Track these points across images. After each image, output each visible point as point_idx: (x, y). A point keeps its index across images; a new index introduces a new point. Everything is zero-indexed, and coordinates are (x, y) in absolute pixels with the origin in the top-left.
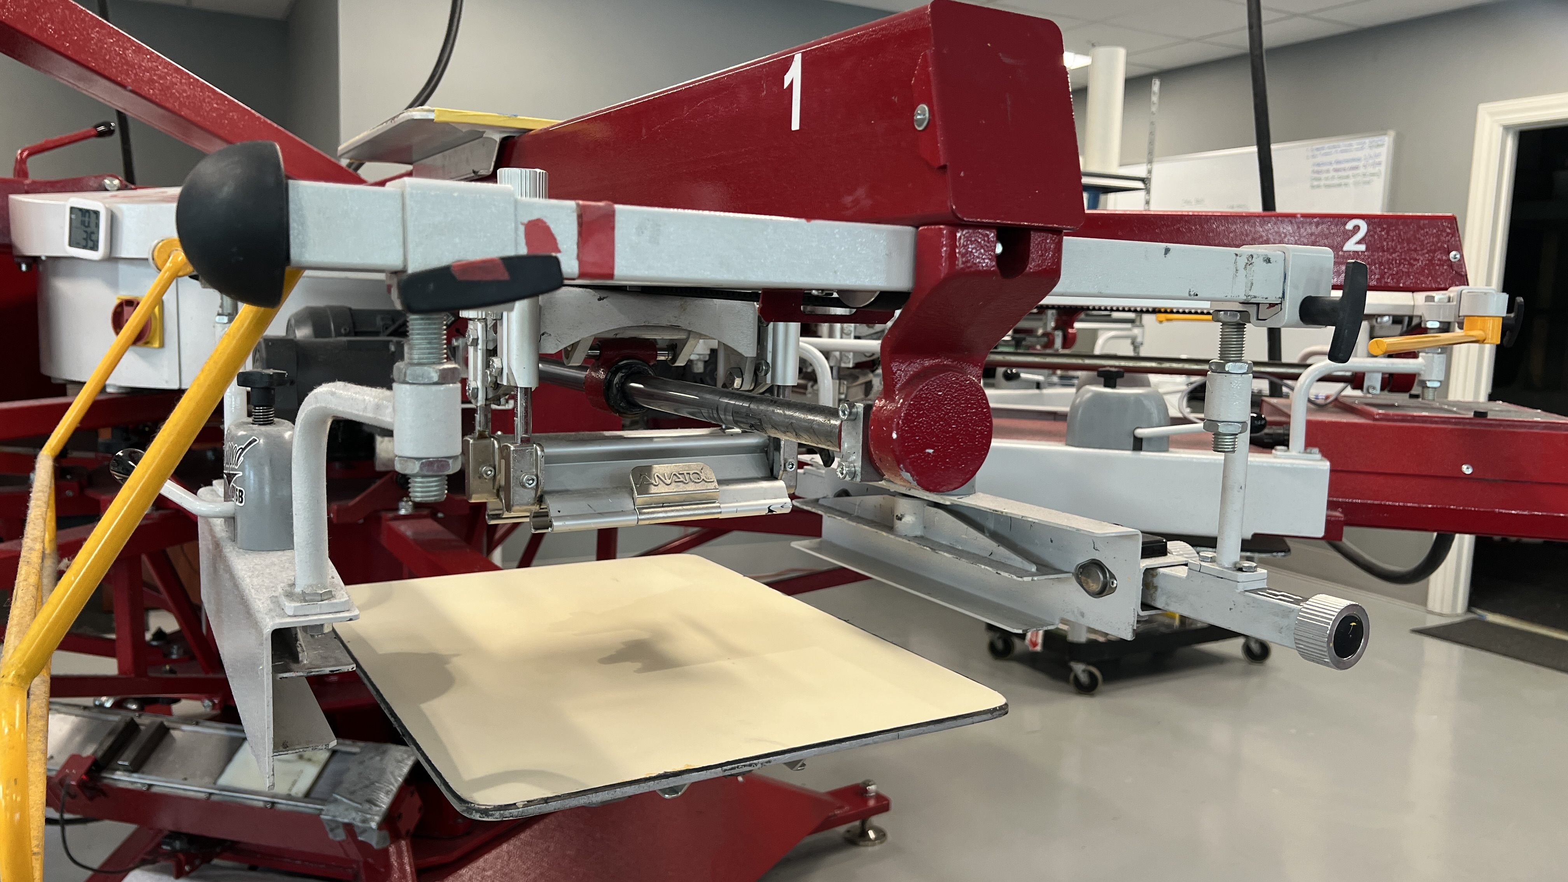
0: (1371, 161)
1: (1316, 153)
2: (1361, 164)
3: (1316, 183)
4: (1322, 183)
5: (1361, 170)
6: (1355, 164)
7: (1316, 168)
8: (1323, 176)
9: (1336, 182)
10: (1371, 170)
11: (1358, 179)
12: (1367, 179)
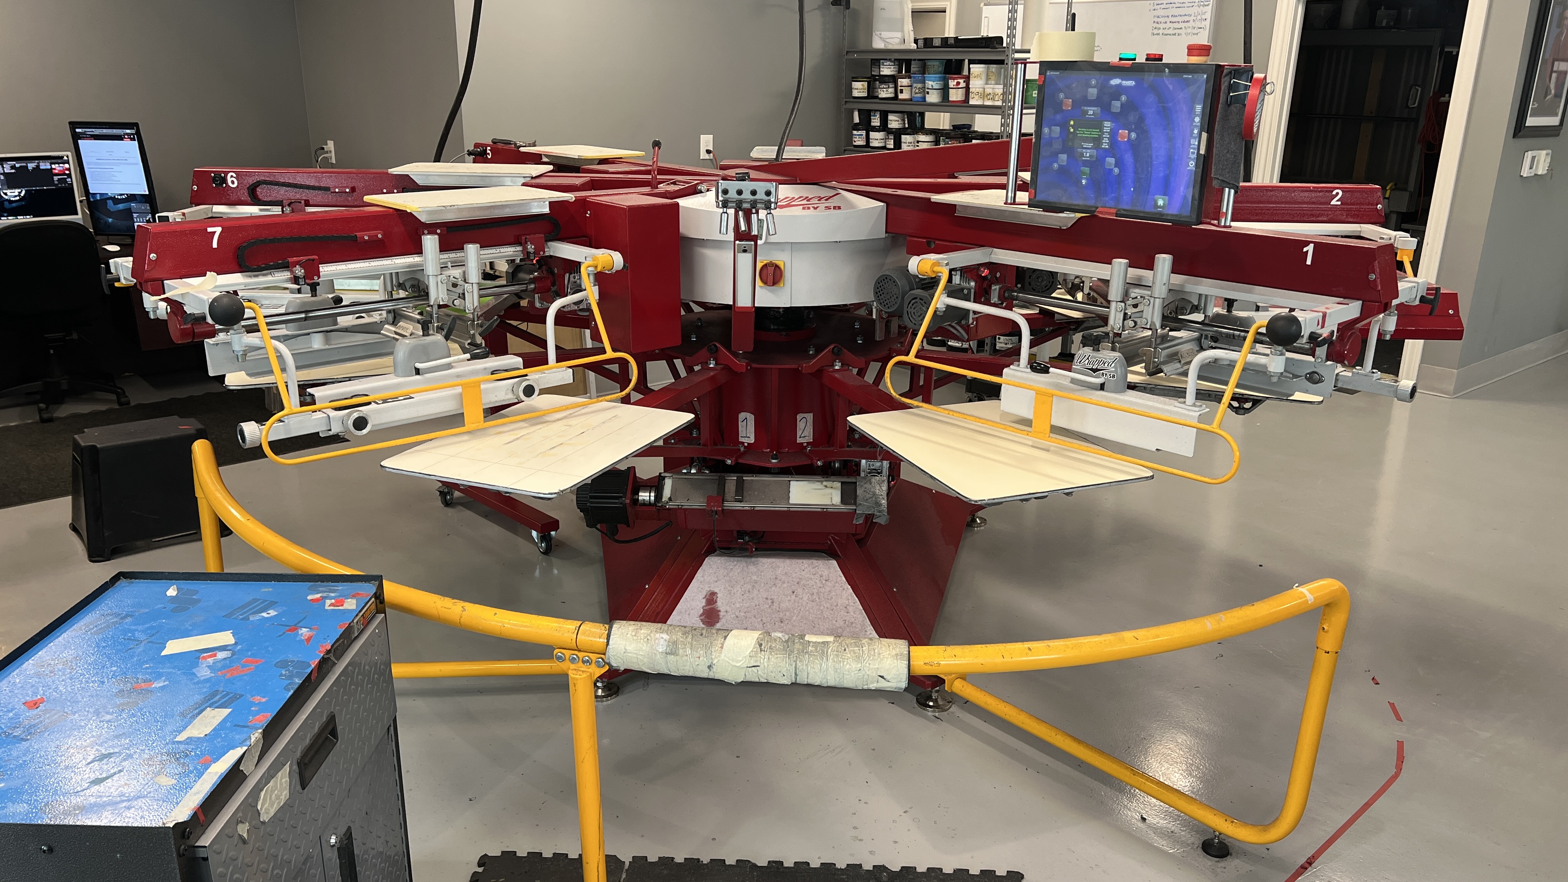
0: (1199, 17)
1: (1156, 7)
2: (1192, 18)
3: (1156, 31)
4: (1161, 32)
5: (1191, 24)
6: (1186, 18)
7: (1156, 20)
8: (1162, 26)
9: (1171, 31)
10: (1198, 24)
11: (1189, 31)
12: (1195, 31)
